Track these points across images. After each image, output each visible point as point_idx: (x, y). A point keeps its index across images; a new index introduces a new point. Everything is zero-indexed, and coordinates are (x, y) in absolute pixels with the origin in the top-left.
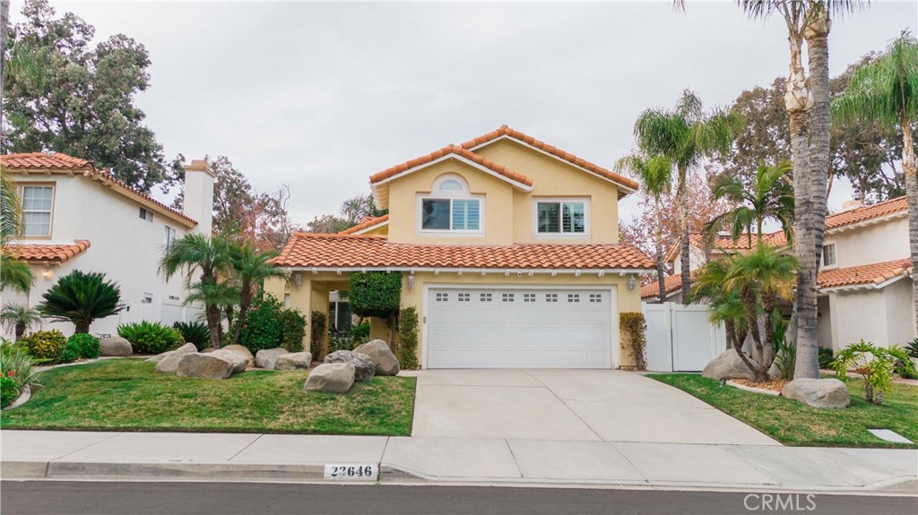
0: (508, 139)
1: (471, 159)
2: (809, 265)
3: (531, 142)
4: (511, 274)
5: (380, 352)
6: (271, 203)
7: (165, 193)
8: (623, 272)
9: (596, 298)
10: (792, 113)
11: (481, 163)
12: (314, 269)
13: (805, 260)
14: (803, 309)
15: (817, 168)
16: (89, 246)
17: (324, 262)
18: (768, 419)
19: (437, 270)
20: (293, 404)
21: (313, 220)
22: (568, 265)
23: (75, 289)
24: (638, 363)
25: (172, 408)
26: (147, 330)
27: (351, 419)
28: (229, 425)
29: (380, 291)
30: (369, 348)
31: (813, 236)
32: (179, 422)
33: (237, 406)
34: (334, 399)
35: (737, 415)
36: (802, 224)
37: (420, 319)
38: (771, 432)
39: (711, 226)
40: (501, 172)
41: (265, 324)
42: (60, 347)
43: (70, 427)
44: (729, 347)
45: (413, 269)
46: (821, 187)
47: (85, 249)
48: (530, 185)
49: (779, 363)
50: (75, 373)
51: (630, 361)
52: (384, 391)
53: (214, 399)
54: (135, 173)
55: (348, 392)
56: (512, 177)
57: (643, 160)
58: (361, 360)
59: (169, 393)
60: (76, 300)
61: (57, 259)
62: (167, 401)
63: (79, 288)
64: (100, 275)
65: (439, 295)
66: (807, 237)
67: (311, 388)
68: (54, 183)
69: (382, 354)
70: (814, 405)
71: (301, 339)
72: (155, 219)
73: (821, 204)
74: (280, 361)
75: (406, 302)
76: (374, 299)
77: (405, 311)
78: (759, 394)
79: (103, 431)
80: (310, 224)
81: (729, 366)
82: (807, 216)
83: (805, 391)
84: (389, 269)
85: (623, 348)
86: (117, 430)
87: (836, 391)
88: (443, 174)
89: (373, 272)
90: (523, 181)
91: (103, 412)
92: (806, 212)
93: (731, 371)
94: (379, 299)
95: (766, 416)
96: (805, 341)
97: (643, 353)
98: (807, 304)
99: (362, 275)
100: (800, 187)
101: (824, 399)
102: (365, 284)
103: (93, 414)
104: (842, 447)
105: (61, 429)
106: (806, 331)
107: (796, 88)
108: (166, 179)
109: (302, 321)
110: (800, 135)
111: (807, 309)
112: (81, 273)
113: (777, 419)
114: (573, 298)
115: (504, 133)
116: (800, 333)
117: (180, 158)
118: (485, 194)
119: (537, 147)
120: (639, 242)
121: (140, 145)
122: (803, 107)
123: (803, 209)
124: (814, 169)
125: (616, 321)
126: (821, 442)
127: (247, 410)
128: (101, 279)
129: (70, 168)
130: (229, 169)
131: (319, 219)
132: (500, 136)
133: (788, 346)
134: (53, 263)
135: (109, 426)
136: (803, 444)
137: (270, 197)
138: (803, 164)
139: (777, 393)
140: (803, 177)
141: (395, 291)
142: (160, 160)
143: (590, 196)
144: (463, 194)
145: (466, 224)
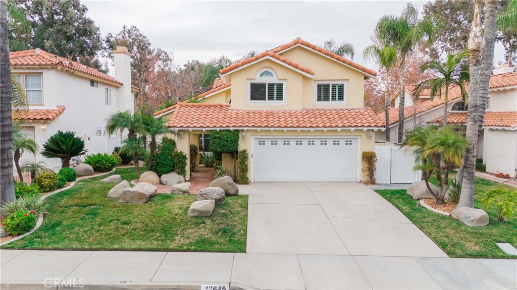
0: (300, 46)
1: (279, 59)
2: (473, 143)
3: (314, 48)
4: (301, 130)
5: (228, 183)
6: (163, 54)
7: (103, 57)
8: (365, 129)
9: (349, 143)
10: (472, 51)
11: (284, 62)
12: (190, 129)
13: (471, 140)
14: (467, 167)
15: (483, 80)
16: (65, 109)
17: (195, 125)
18: (442, 236)
19: (259, 129)
20: (182, 228)
21: (187, 63)
22: (334, 125)
23: (60, 143)
24: (371, 181)
25: (119, 233)
26: (100, 159)
27: (214, 239)
28: (149, 246)
29: (227, 141)
30: (222, 181)
31: (477, 126)
32: (123, 244)
33: (153, 231)
34: (204, 223)
35: (425, 230)
36: (471, 119)
37: (250, 156)
38: (443, 246)
39: (418, 88)
40: (296, 67)
41: (164, 160)
42: (56, 182)
43: (66, 248)
44: (422, 179)
45: (245, 129)
46: (485, 91)
47: (63, 111)
48: (313, 75)
49: (450, 193)
50: (65, 199)
51: (367, 179)
52: (231, 213)
53: (140, 225)
54: (85, 46)
55: (211, 215)
56: (303, 70)
57: (380, 48)
58: (218, 194)
59: (116, 220)
60: (61, 149)
61: (48, 119)
62: (115, 227)
63: (62, 142)
64: (72, 133)
65: (260, 141)
66: (474, 126)
67: (192, 215)
68: (42, 73)
69: (229, 184)
70: (468, 224)
71: (185, 167)
72: (99, 85)
73: (484, 101)
74: (174, 189)
75: (242, 147)
76: (224, 146)
77: (241, 152)
78: (438, 215)
79: (83, 250)
80: (185, 66)
81: (422, 191)
82: (475, 114)
83: (464, 216)
84: (232, 129)
85: (363, 171)
86: (91, 250)
87: (481, 218)
88: (262, 68)
89: (223, 130)
90: (309, 73)
91: (83, 236)
92: (474, 111)
93: (423, 194)
94: (227, 146)
95: (441, 234)
96: (467, 185)
97: (375, 175)
98: (470, 165)
99: (217, 133)
100: (473, 96)
101: (475, 221)
102: (219, 137)
103: (78, 239)
104: (481, 258)
105: (62, 250)
106: (468, 179)
107: (475, 36)
108: (103, 48)
109: (184, 157)
110: (475, 65)
111: (470, 167)
112: (62, 133)
113: (446, 237)
114: (336, 143)
115: (298, 43)
116: (464, 180)
117: (110, 36)
118: (287, 79)
119: (318, 51)
120: (376, 85)
121: (87, 30)
122: (479, 48)
123: (473, 110)
124: (482, 80)
125: (360, 156)
126: (471, 255)
127: (158, 234)
128: (73, 136)
129: (50, 65)
130: (138, 34)
131: (190, 62)
132: (296, 44)
133: (457, 184)
134: (45, 121)
135: (86, 247)
136: (460, 257)
137: (162, 50)
138: (475, 83)
139: (448, 214)
140: (475, 91)
141: (235, 141)
142: (98, 37)
143: (348, 80)
144: (273, 80)
145: (275, 97)
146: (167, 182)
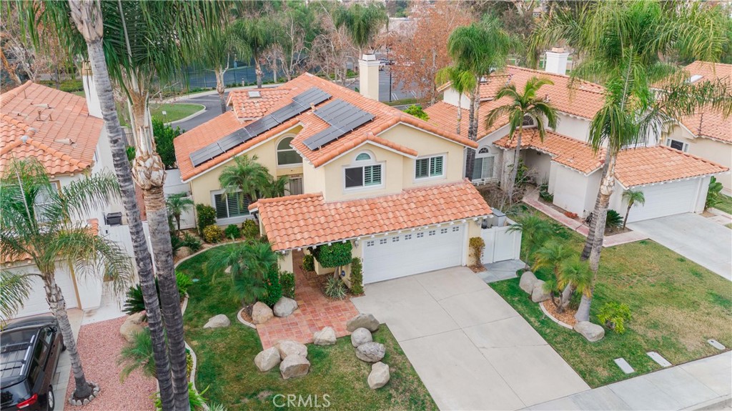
1: (380, 143)
8: (475, 219)
9: (456, 229)
12: (299, 249)
18: (578, 363)
19: (373, 235)
22: (446, 219)
24: (478, 266)
29: (342, 256)
34: (391, 395)
40: (399, 149)
45: (359, 238)
48: (416, 155)
51: (473, 263)
55: (389, 381)
56: (405, 152)
65: (368, 243)
68: (58, 181)
70: (590, 340)
75: (355, 254)
76: (338, 262)
83: (586, 332)
84: (344, 241)
85: (470, 256)
87: (600, 334)
88: (359, 151)
89: (335, 243)
90: (412, 154)
95: (577, 359)
99: (329, 248)
101: (595, 338)
104: (611, 383)
113: (581, 362)
114: (444, 231)
115: (399, 120)
118: (386, 161)
125: (466, 242)
132: (397, 123)
136: (598, 386)
139: (572, 328)
144: (370, 163)
145: (372, 179)
146: (283, 314)
